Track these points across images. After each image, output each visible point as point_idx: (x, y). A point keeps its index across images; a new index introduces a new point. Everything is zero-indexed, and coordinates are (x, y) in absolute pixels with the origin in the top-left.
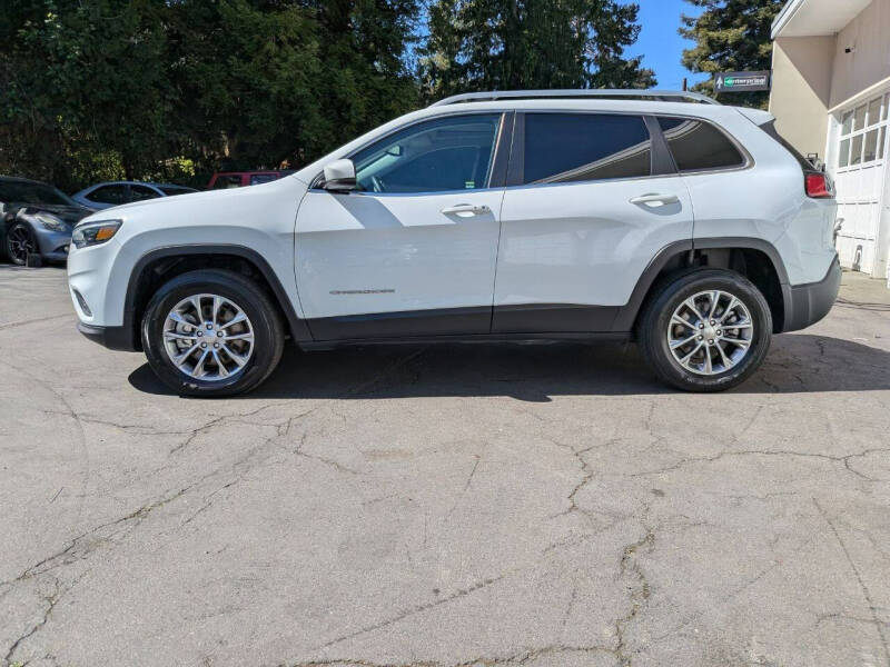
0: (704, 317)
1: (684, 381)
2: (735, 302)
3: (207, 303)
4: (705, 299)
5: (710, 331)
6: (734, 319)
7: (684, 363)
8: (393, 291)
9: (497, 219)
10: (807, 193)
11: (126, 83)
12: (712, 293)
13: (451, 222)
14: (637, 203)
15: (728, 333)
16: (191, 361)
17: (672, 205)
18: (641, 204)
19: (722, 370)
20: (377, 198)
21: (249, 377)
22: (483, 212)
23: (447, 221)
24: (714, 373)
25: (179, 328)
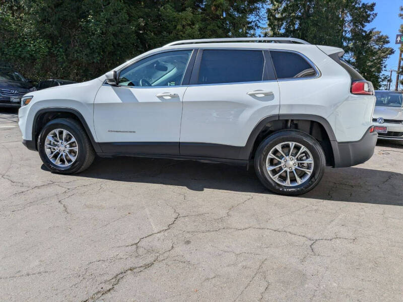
0: (286, 156)
1: (274, 188)
2: (303, 148)
3: (61, 133)
4: (288, 146)
5: (290, 163)
6: (304, 158)
7: (276, 178)
8: (134, 132)
9: (181, 100)
10: (351, 92)
11: (119, 44)
12: (290, 143)
13: (160, 101)
14: (251, 95)
15: (301, 165)
16: (55, 157)
17: (269, 96)
18: (253, 95)
19: (296, 184)
20: (130, 89)
21: (76, 166)
22: (175, 96)
23: (158, 100)
24: (291, 185)
25: (52, 143)
